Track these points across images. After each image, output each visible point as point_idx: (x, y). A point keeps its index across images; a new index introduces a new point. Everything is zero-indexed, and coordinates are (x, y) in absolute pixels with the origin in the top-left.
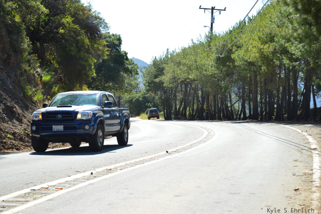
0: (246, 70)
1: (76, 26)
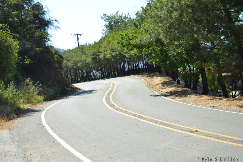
0: (105, 60)
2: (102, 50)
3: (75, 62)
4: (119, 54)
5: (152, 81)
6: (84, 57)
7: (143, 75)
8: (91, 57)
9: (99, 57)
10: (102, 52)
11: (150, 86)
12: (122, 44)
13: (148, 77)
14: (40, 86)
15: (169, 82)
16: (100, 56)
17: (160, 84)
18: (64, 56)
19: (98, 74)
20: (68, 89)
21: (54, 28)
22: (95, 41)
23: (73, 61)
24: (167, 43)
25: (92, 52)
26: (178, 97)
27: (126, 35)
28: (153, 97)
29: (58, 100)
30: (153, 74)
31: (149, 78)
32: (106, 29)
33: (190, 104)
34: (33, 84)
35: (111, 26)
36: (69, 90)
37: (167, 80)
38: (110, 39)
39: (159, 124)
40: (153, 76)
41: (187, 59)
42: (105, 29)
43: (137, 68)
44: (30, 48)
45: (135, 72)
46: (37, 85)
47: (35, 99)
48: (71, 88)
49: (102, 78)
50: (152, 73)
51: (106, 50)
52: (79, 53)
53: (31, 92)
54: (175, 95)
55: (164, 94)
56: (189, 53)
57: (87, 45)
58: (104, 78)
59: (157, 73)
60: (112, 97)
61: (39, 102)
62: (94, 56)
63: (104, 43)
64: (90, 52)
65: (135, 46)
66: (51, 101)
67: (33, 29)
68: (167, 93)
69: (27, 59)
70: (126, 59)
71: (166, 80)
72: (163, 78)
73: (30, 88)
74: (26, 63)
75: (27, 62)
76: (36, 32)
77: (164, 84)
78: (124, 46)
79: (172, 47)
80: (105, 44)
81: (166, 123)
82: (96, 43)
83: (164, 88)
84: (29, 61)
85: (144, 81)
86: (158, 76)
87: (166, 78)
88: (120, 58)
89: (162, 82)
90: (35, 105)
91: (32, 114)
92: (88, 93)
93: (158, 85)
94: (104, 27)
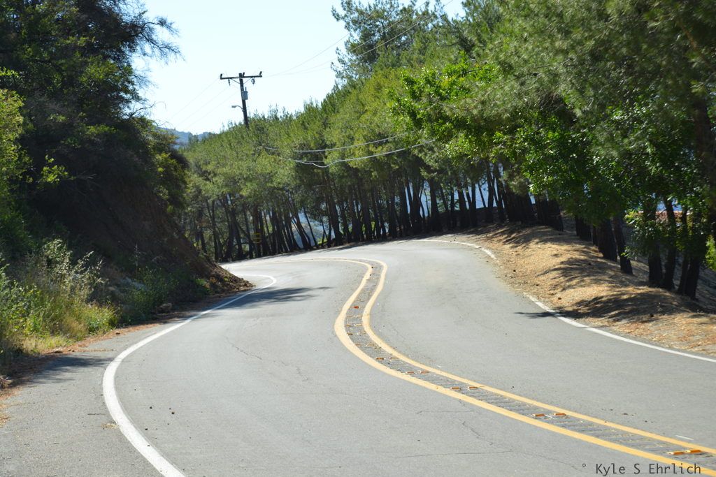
0: (346, 177)
1: (174, 161)
2: (334, 135)
3: (233, 182)
4: (399, 154)
5: (524, 257)
6: (265, 163)
7: (489, 235)
8: (292, 163)
9: (323, 164)
10: (333, 145)
11: (516, 278)
12: (413, 114)
13: (507, 241)
14: (97, 270)
15: (590, 264)
16: (325, 161)
17: (556, 272)
18: (191, 158)
19: (319, 228)
20: (204, 283)
21: (157, 50)
22: (308, 102)
23: (223, 178)
24: (584, 112)
25: (297, 142)
26: (624, 322)
27: (428, 81)
28: (526, 319)
29: (165, 323)
30: (527, 231)
31: (512, 247)
32: (348, 57)
33: (670, 348)
34: (73, 262)
35: (371, 46)
36: (208, 285)
37: (582, 257)
38: (367, 95)
39: (551, 422)
40: (527, 240)
41: (660, 177)
42: (346, 60)
43: (468, 207)
44: (63, 124)
45: (458, 224)
46: (86, 265)
47: (79, 319)
48: (214, 280)
49: (331, 244)
50: (523, 228)
51: (348, 137)
52: (248, 148)
53: (65, 292)
54: (613, 313)
55: (570, 309)
56: (667, 155)
57: (277, 118)
58: (342, 244)
59: (543, 229)
60: (371, 315)
61: (92, 330)
62: (304, 161)
63: (341, 110)
64: (288, 145)
65: (460, 124)
66: (137, 327)
67: (78, 54)
68: (580, 303)
69: (51, 165)
70: (424, 173)
71: (578, 257)
72: (565, 247)
73: (63, 276)
74: (49, 180)
75: (51, 178)
76: (86, 63)
77: (571, 270)
78: (418, 123)
79: (604, 129)
80: (345, 113)
81: (579, 420)
82: (310, 109)
83: (570, 287)
84: (58, 174)
85: (493, 256)
86: (545, 241)
87: (578, 246)
88: (400, 168)
89: (562, 263)
90: (78, 339)
91: (67, 375)
92: (279, 300)
93: (546, 273)
94: (344, 51)
